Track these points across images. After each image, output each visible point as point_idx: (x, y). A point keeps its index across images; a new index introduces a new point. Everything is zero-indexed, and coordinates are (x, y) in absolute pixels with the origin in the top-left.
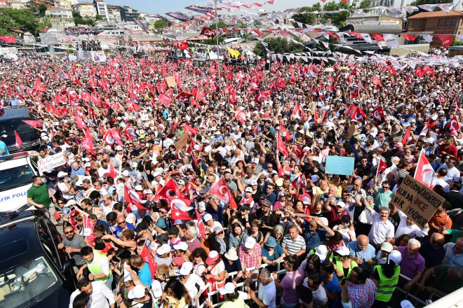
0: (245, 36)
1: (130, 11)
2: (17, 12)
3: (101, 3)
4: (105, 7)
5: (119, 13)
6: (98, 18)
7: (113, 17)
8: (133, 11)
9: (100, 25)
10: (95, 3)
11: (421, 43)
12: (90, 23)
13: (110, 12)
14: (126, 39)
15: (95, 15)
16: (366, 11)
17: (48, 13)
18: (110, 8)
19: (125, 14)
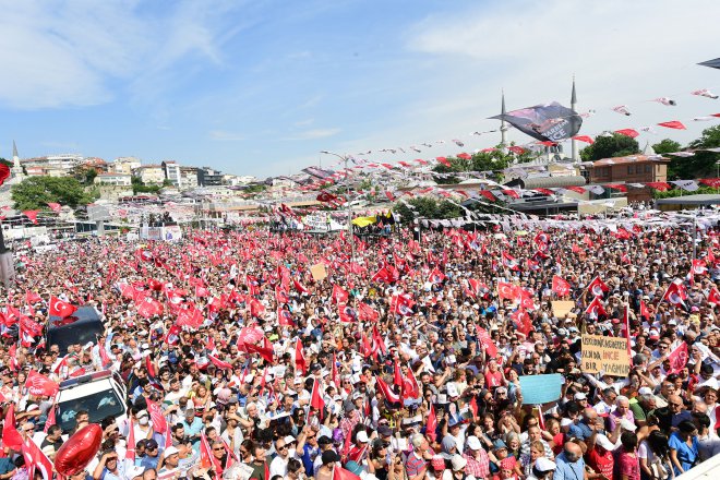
1: (211, 173)
2: (56, 181)
3: (172, 165)
4: (178, 170)
5: (195, 176)
6: (166, 183)
7: (186, 181)
8: (215, 172)
9: (168, 192)
10: (164, 164)
12: (155, 190)
13: (184, 175)
14: (206, 207)
15: (162, 180)
16: (527, 161)
17: (97, 180)
18: (184, 171)
19: (204, 178)
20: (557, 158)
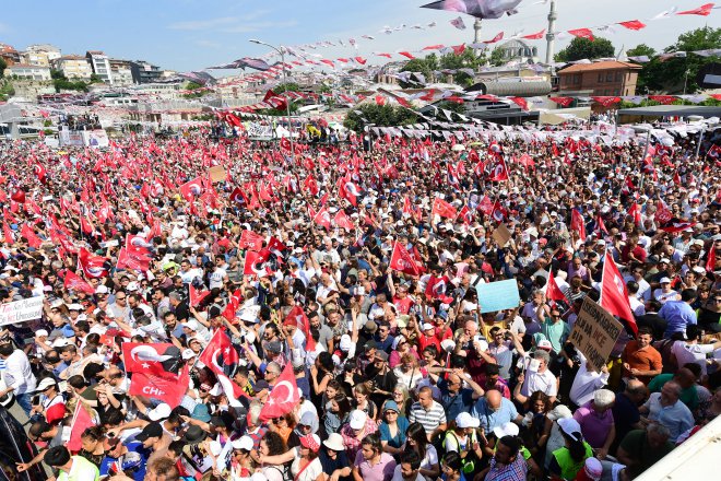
0: (329, 102)
1: (148, 68)
3: (100, 57)
4: (106, 62)
5: (129, 72)
6: (94, 78)
7: (119, 78)
8: (152, 67)
9: (97, 90)
10: (89, 57)
11: (579, 106)
12: (82, 86)
13: (115, 70)
14: (142, 108)
15: (89, 74)
17: (8, 72)
18: (115, 65)
19: (139, 73)
20: (530, 62)
